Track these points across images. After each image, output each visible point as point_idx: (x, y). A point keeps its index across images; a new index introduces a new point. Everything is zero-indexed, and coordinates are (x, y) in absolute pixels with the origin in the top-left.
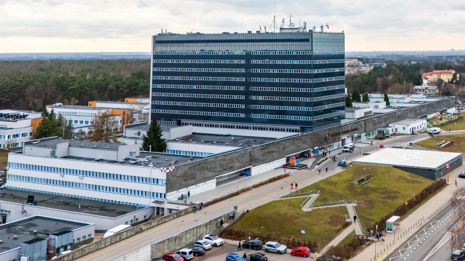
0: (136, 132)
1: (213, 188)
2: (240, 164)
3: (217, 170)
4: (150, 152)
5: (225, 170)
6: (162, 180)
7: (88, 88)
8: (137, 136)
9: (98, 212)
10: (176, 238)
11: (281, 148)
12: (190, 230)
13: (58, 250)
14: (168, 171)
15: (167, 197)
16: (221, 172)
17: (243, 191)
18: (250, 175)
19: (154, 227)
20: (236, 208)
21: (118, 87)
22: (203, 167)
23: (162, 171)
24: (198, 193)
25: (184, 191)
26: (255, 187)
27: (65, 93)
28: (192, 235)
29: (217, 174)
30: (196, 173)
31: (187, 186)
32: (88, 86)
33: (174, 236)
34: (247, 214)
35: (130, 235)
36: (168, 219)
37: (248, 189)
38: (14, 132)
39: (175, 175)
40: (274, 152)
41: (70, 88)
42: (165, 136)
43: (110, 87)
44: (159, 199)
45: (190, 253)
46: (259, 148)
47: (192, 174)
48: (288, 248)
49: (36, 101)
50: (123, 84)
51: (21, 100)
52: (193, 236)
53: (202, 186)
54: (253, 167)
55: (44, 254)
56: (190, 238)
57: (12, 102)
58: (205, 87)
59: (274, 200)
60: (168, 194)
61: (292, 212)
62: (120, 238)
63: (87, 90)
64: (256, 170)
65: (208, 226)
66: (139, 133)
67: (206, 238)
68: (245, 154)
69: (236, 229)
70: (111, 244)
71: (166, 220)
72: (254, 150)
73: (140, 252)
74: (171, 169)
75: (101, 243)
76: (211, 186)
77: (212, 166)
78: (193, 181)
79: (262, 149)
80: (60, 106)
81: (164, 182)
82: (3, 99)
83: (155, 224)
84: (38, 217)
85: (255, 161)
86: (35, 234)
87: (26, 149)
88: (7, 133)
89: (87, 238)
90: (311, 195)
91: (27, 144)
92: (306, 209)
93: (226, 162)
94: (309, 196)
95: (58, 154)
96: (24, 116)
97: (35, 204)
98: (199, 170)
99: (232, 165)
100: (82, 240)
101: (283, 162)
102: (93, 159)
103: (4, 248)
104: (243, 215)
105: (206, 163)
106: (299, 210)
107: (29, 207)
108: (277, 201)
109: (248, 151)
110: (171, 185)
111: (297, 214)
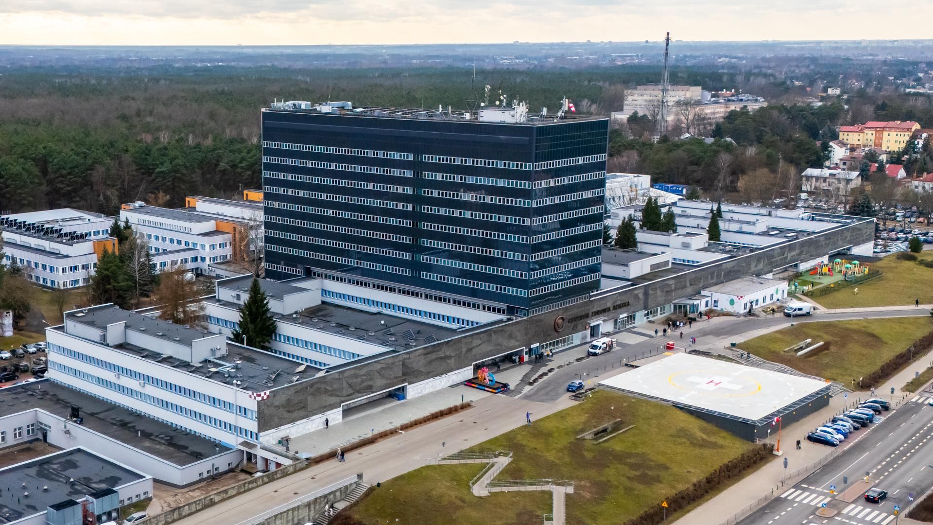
0: (234, 293)
1: (337, 422)
2: (384, 382)
3: (344, 393)
4: (245, 346)
5: (359, 392)
6: (252, 411)
7: (184, 171)
8: (236, 301)
9: (163, 448)
11: (464, 350)
12: (281, 513)
14: (259, 399)
15: (261, 439)
16: (350, 396)
17: (384, 435)
18: (404, 398)
19: (232, 497)
20: (360, 476)
21: (234, 166)
22: (318, 389)
23: (250, 396)
24: (312, 430)
25: (285, 431)
26: (405, 427)
27: (150, 178)
28: (285, 521)
29: (343, 399)
30: (306, 399)
31: (293, 421)
32: (186, 167)
34: (378, 490)
35: (194, 509)
36: (254, 485)
37: (393, 432)
38: (70, 263)
39: (272, 404)
40: (450, 357)
41: (157, 170)
42: (274, 306)
43: (223, 165)
44: (249, 440)
46: (420, 352)
47: (300, 402)
49: (109, 193)
50: (241, 162)
51: (87, 189)
54: (409, 384)
55: (79, 523)
57: (75, 191)
58: (347, 215)
60: (261, 434)
62: (180, 514)
63: (183, 175)
64: (413, 391)
65: (312, 506)
66: (238, 297)
68: (393, 363)
69: (356, 516)
71: (251, 486)
72: (412, 356)
74: (265, 394)
75: (151, 522)
77: (335, 386)
78: (302, 413)
79: (425, 354)
80: (141, 207)
81: (255, 415)
82: (62, 186)
83: (234, 492)
84: (79, 450)
85: (412, 375)
86: (73, 484)
87: (69, 324)
88: (60, 264)
89: (142, 497)
90: (495, 460)
91: (68, 315)
92: (480, 490)
93: (359, 380)
94: (491, 461)
95: (110, 340)
96: (83, 237)
97: (81, 423)
98: (313, 394)
99: (370, 383)
100: (135, 500)
101: (467, 373)
102: (159, 354)
103: (29, 506)
104: (371, 490)
105: (325, 382)
106: (466, 492)
107: (72, 426)
108: (433, 467)
109: (401, 358)
110: (266, 421)
111: (460, 499)
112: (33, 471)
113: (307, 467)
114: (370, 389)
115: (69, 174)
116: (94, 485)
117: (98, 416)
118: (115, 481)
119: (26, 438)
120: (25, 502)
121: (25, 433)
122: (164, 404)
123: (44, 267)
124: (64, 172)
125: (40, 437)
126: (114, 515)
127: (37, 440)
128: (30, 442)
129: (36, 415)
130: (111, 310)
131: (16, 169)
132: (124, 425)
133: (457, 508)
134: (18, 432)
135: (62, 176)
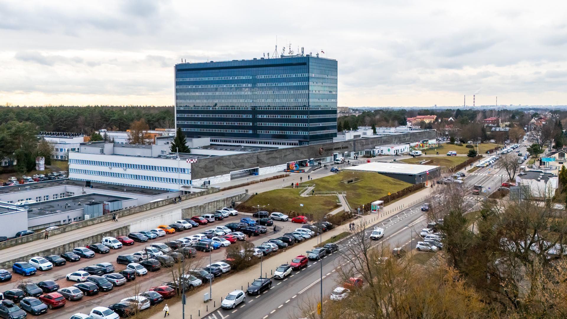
1: (228, 181)
2: (249, 165)
3: (231, 166)
4: (177, 152)
5: (238, 167)
6: (188, 169)
10: (201, 207)
11: (283, 155)
12: (211, 202)
14: (192, 163)
15: (193, 183)
16: (234, 169)
18: (258, 174)
20: (247, 191)
22: (220, 164)
23: (187, 162)
24: (217, 183)
25: (205, 179)
26: (262, 181)
28: (213, 207)
29: (231, 169)
30: (214, 166)
31: (208, 176)
33: (199, 205)
34: (256, 196)
35: (165, 204)
36: (194, 197)
37: (257, 182)
38: (71, 147)
40: (277, 158)
44: (186, 185)
45: (212, 217)
46: (264, 153)
47: (211, 167)
48: (289, 218)
49: (86, 129)
51: (75, 128)
52: (214, 207)
53: (219, 178)
54: (260, 167)
55: (101, 214)
59: (277, 188)
60: (193, 180)
61: (292, 196)
62: (158, 205)
64: (262, 171)
65: (226, 201)
67: (224, 209)
68: (253, 156)
69: (248, 206)
70: (151, 209)
71: (192, 197)
72: (261, 154)
73: (173, 213)
74: (195, 160)
75: (143, 207)
76: (227, 179)
77: (227, 162)
78: (212, 173)
79: (267, 155)
80: (105, 131)
81: (190, 171)
84: (93, 194)
85: (262, 163)
90: (307, 188)
92: (304, 195)
93: (237, 162)
94: (305, 188)
95: (106, 153)
96: (78, 135)
97: (93, 188)
98: (217, 164)
99: (243, 164)
101: (284, 167)
103: (71, 208)
104: (253, 196)
105: (222, 160)
106: (298, 196)
107: (87, 189)
108: (280, 189)
109: (256, 154)
110: (195, 175)
111: (297, 198)
113: (219, 191)
114: (242, 167)
117: (101, 187)
122: (137, 177)
132: (115, 189)
133: (296, 200)
134: (55, 196)
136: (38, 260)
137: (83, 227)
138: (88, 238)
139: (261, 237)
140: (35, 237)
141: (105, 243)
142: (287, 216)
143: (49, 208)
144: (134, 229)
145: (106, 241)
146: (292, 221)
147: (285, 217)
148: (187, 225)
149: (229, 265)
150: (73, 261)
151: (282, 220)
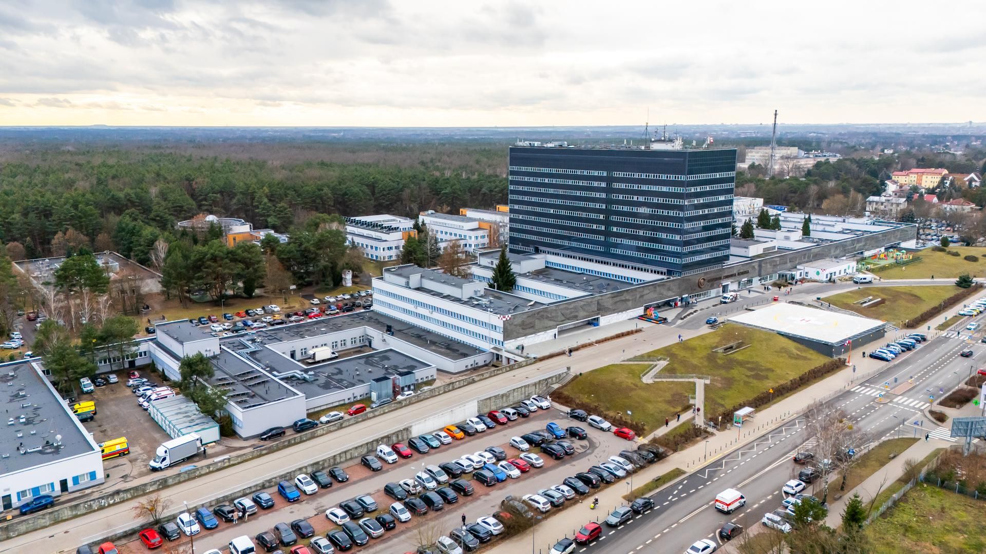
0: (489, 260)
2: (585, 314)
3: (559, 319)
4: (496, 290)
5: (568, 319)
6: (499, 327)
7: (459, 193)
8: (491, 266)
10: (503, 396)
11: (638, 296)
13: (403, 388)
14: (505, 319)
15: (505, 345)
16: (563, 322)
17: (584, 346)
18: (598, 325)
20: (569, 369)
21: (491, 191)
22: (542, 316)
23: (499, 318)
24: (538, 342)
25: (521, 341)
26: (598, 342)
27: (438, 198)
28: (519, 393)
29: (558, 323)
30: (535, 322)
31: (526, 335)
32: (460, 190)
33: (501, 393)
34: (580, 377)
35: (462, 385)
36: (500, 372)
37: (590, 345)
38: (387, 245)
39: (512, 324)
40: (629, 300)
41: (443, 191)
42: (515, 268)
43: (484, 190)
44: (498, 346)
45: (514, 414)
46: (609, 296)
47: (531, 323)
49: (413, 205)
51: (399, 203)
52: (521, 394)
53: (541, 336)
54: (601, 316)
55: (390, 391)
56: (517, 397)
57: (391, 204)
58: (562, 212)
59: (613, 363)
60: (506, 342)
63: (459, 195)
64: (604, 320)
65: (538, 385)
66: (492, 263)
67: (533, 399)
68: (592, 302)
69: (566, 393)
70: (445, 392)
72: (604, 298)
73: (467, 407)
77: (553, 314)
78: (531, 330)
79: (612, 297)
80: (432, 213)
81: (502, 330)
83: (488, 376)
84: (391, 350)
85: (603, 310)
86: (387, 369)
87: (386, 275)
88: (382, 245)
89: (430, 378)
90: (658, 362)
91: (386, 270)
92: (647, 379)
93: (568, 312)
94: (655, 363)
95: (411, 285)
96: (396, 229)
97: (393, 335)
98: (538, 319)
99: (576, 314)
100: (425, 380)
101: (640, 311)
102: (442, 294)
103: (359, 380)
104: (576, 377)
105: (547, 312)
106: (638, 380)
107: (387, 337)
108: (616, 366)
109: (596, 299)
110: (508, 334)
111: (634, 385)
112: (362, 361)
113: (535, 362)
114: (576, 318)
115: (388, 194)
116: (400, 370)
117: (404, 331)
118: (414, 367)
119: (358, 344)
120: (357, 378)
121: (358, 341)
122: (444, 324)
123: (372, 247)
124: (385, 193)
125: (367, 344)
126: (412, 387)
127: (366, 346)
128: (361, 347)
129: (365, 330)
130: (412, 268)
131: (356, 190)
132: (419, 337)
133: (632, 390)
134: (354, 341)
135: (383, 195)
136: (303, 481)
137: (363, 420)
138: (361, 446)
139: (564, 463)
140: (309, 436)
141: (380, 454)
142: (610, 425)
143: (337, 374)
144: (417, 431)
145: (381, 451)
146: (615, 433)
147: (606, 425)
148: (481, 427)
149: (502, 526)
150: (340, 482)
151: (602, 429)
